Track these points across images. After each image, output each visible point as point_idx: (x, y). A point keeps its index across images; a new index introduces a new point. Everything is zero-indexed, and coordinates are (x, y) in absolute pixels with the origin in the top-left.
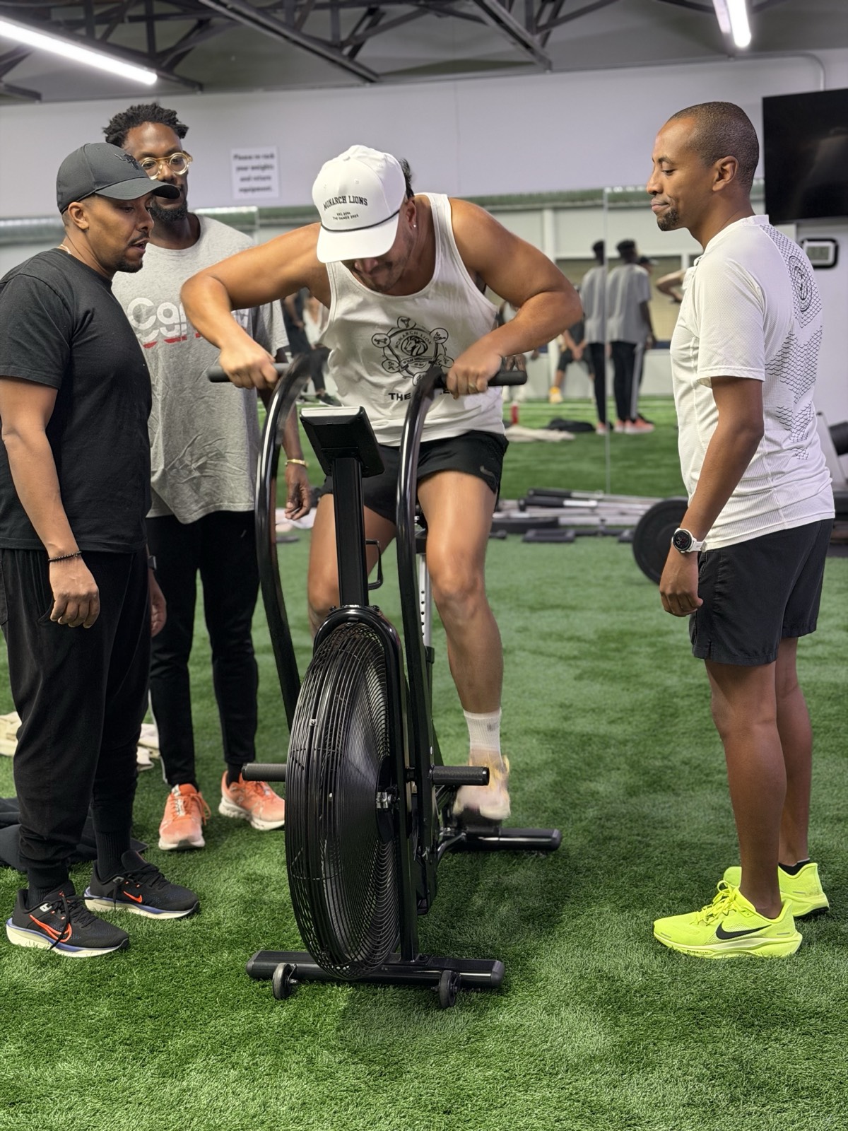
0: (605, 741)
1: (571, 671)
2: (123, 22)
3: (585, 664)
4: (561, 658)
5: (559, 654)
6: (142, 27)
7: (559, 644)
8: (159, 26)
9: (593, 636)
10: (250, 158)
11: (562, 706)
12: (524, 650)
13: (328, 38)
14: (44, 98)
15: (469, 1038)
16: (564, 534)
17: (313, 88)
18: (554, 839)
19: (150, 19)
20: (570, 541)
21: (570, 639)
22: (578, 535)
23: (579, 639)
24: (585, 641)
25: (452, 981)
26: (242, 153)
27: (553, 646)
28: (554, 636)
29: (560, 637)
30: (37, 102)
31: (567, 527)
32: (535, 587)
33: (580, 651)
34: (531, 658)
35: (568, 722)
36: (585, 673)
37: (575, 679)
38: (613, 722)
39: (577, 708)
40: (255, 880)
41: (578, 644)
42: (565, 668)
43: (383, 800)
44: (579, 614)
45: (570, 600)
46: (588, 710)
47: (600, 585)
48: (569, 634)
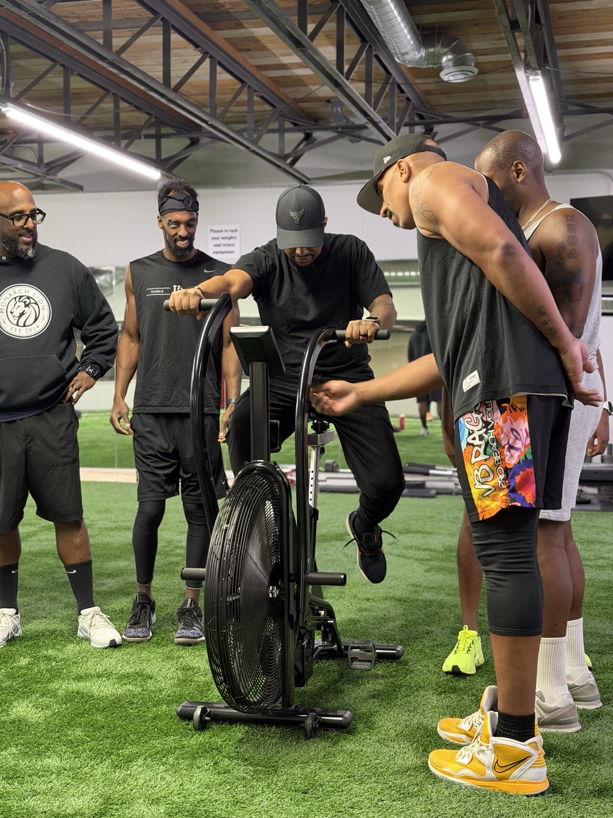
0: (441, 605)
1: (423, 567)
2: (140, 138)
3: (433, 563)
4: (417, 560)
5: (416, 557)
6: (153, 142)
7: (417, 552)
8: (164, 142)
9: (442, 549)
10: (221, 231)
11: (413, 585)
12: (392, 554)
13: (277, 152)
14: (85, 189)
15: (325, 756)
16: (428, 492)
17: (266, 187)
18: (398, 651)
19: (158, 137)
20: (433, 497)
21: (424, 550)
22: (438, 494)
23: (431, 550)
24: (435, 551)
25: (315, 720)
26: (216, 228)
27: (412, 553)
28: (414, 548)
29: (418, 548)
30: (80, 192)
31: (431, 489)
32: (404, 521)
33: (431, 556)
34: (396, 558)
35: (417, 594)
36: (433, 568)
37: (425, 571)
38: (449, 595)
39: (425, 587)
40: (189, 669)
41: (430, 553)
42: (419, 565)
43: (274, 592)
44: (433, 537)
45: (427, 529)
46: (432, 588)
47: (450, 521)
48: (424, 547)
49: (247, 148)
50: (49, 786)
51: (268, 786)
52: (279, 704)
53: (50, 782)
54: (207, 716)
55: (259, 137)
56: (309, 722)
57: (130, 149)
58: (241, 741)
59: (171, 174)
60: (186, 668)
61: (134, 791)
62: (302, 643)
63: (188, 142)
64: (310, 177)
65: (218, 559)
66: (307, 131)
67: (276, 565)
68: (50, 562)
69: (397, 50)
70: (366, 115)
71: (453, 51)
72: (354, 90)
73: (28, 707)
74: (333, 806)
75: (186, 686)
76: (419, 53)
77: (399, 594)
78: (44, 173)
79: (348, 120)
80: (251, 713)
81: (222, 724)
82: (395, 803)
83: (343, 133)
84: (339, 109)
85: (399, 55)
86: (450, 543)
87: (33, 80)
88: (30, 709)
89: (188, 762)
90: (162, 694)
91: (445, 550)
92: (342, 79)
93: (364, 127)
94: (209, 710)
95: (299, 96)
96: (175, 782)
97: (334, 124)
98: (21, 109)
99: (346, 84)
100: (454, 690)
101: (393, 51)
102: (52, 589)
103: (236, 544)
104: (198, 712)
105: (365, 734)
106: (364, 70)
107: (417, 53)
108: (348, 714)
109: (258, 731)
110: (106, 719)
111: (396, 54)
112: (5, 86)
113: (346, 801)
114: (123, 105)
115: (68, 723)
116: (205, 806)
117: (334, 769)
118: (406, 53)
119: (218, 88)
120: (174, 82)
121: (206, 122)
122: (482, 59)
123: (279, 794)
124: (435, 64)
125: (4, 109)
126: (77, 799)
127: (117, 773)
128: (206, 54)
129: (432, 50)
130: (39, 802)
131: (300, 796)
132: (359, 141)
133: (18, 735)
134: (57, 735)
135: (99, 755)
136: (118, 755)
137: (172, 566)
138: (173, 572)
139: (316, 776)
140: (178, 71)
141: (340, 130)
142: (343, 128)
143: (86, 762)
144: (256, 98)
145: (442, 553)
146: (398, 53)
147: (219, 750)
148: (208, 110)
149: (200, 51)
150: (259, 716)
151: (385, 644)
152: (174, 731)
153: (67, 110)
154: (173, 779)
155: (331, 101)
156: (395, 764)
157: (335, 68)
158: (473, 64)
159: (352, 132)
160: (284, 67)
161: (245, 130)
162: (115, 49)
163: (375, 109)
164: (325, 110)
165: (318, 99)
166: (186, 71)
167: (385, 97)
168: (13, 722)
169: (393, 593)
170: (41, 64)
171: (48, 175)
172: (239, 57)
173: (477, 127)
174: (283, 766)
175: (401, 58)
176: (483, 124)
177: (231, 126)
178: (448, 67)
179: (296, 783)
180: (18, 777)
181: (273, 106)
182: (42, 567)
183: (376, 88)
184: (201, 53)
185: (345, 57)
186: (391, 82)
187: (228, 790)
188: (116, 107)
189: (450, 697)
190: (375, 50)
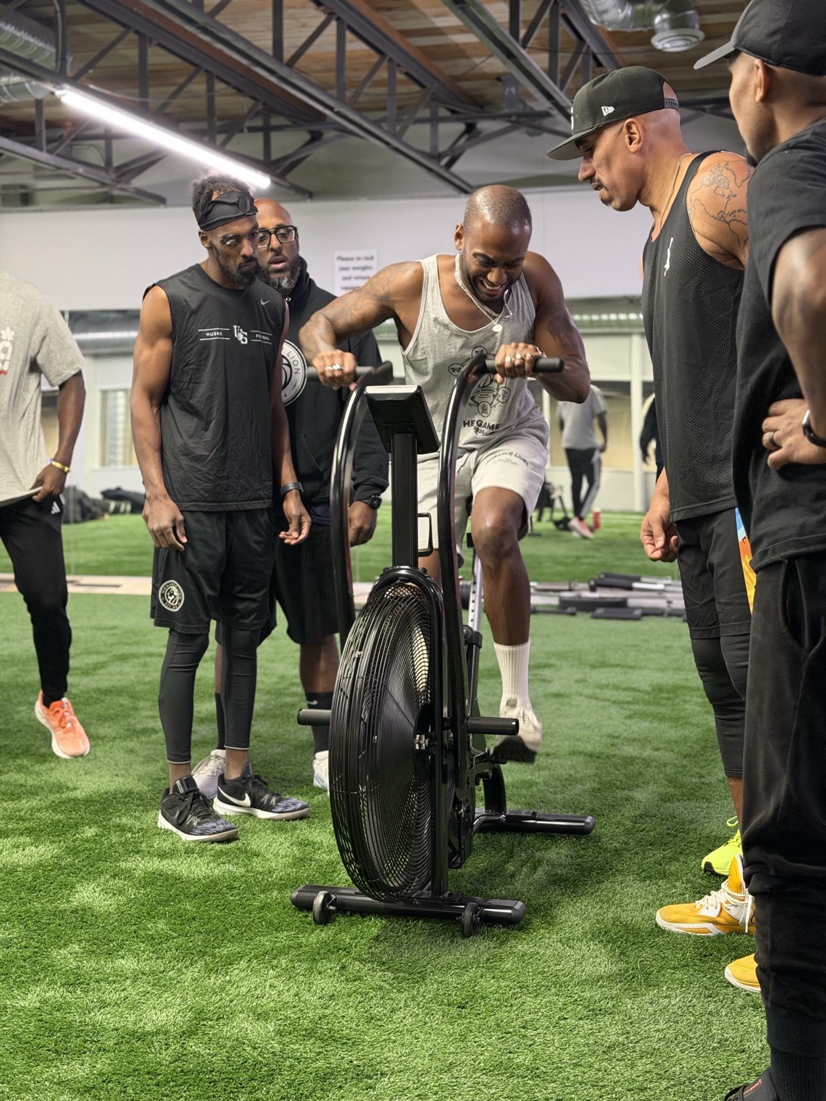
0: (647, 763)
1: (623, 712)
2: (241, 131)
3: (636, 707)
4: (614, 702)
5: (613, 699)
6: (259, 137)
7: (615, 693)
8: (274, 136)
9: (649, 689)
10: (352, 259)
11: (610, 736)
12: (581, 695)
13: (427, 149)
14: (169, 202)
15: (488, 960)
16: (631, 612)
17: (413, 198)
18: (588, 823)
19: (267, 130)
20: (637, 619)
21: (626, 689)
22: (644, 614)
23: (634, 690)
24: (640, 691)
25: (476, 912)
26: (345, 255)
27: (608, 693)
28: (610, 687)
29: (616, 687)
30: (162, 206)
31: (635, 608)
32: (598, 651)
33: (634, 698)
34: (586, 701)
35: (614, 748)
36: (636, 714)
37: (626, 718)
38: (657, 750)
39: (625, 738)
40: (308, 845)
41: (633, 693)
42: (618, 710)
43: (421, 742)
44: (637, 672)
45: (630, 662)
46: (634, 740)
47: (660, 652)
48: (624, 686)
49: (387, 143)
50: (122, 995)
51: (413, 998)
52: (426, 893)
53: (123, 990)
54: (331, 905)
55: (404, 130)
56: (467, 915)
57: (228, 147)
58: (377, 939)
59: (285, 180)
60: (304, 844)
61: (234, 1002)
62: (459, 810)
63: (307, 137)
64: (473, 183)
65: (347, 697)
66: (470, 121)
67: (425, 705)
68: (125, 702)
69: (593, 7)
70: (549, 97)
71: (669, 8)
72: (534, 64)
73: (95, 892)
74: (498, 1025)
75: (304, 866)
76: (623, 10)
77: (589, 748)
78: (113, 180)
79: (525, 105)
80: (389, 902)
81: (351, 915)
82: (581, 1022)
83: (518, 122)
84: (513, 90)
85: (596, 15)
86: (660, 681)
87: (97, 53)
88: (97, 894)
89: (305, 965)
90: (272, 877)
91: (654, 689)
92: (516, 47)
93: (546, 114)
94: (334, 897)
95: (459, 72)
96: (288, 991)
97: (506, 111)
98: (82, 92)
99: (522, 55)
100: (664, 875)
101: (587, 9)
102: (125, 738)
103: (372, 677)
104: (319, 899)
105: (542, 931)
106: (547, 35)
107: (619, 11)
108: (519, 905)
109: (399, 925)
110: (199, 908)
111: (592, 13)
112: (59, 62)
113: (517, 1019)
114: (219, 86)
115: (148, 913)
116: (328, 1023)
117: (501, 977)
118: (605, 11)
119: (347, 62)
120: (288, 54)
121: (331, 109)
122: (710, 19)
123: (427, 1008)
124: (645, 26)
125: (58, 93)
126: (159, 1013)
127: (212, 978)
128: (331, 15)
129: (640, 7)
130: (109, 1016)
131: (454, 1011)
132: (539, 134)
133: (81, 928)
134: (134, 928)
135: (188, 955)
136: (214, 956)
137: (285, 709)
138: (288, 717)
139: (476, 986)
140: (293, 39)
141: (514, 118)
142: (519, 115)
143: (172, 964)
144: (400, 76)
145: (648, 693)
146: (594, 11)
147: (347, 950)
148: (334, 92)
149: (324, 11)
150: (400, 906)
151: (571, 813)
152: (288, 925)
153: (144, 94)
154: (287, 988)
155: (503, 78)
156: (583, 971)
157: (507, 32)
158: (697, 26)
159: (531, 122)
160: (438, 32)
161: (384, 120)
162: (207, 10)
163: (561, 89)
164: (492, 91)
165: (484, 76)
166: (304, 39)
167: (577, 72)
168: (75, 911)
169: (581, 746)
170: (109, 31)
171: (119, 182)
172: (377, 18)
173: (703, 113)
174: (432, 972)
175: (598, 19)
176: (712, 109)
177: (366, 114)
178: (663, 30)
179: (450, 995)
180: (81, 983)
181: (422, 86)
182: (113, 709)
183: (563, 60)
184: (325, 13)
185: (522, 18)
186: (584, 50)
187: (360, 1003)
188: (210, 88)
189: (657, 884)
190: (562, 7)
